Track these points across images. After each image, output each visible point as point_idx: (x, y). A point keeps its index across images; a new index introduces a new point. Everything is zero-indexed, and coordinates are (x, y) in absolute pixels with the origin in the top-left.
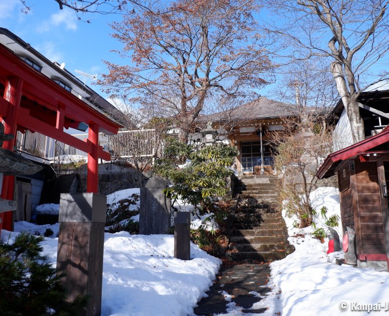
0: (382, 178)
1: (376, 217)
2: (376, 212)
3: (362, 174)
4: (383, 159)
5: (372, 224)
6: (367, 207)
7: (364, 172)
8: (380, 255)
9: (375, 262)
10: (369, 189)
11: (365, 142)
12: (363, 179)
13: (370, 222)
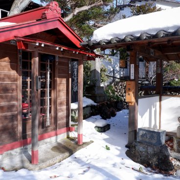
0: (37, 71)
1: (13, 106)
2: (14, 101)
3: (5, 61)
4: (39, 50)
5: (9, 114)
6: (6, 97)
7: (7, 59)
8: (14, 143)
9: (9, 152)
10: (9, 77)
11: (25, 27)
12: (5, 66)
13: (8, 112)
